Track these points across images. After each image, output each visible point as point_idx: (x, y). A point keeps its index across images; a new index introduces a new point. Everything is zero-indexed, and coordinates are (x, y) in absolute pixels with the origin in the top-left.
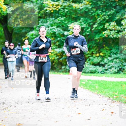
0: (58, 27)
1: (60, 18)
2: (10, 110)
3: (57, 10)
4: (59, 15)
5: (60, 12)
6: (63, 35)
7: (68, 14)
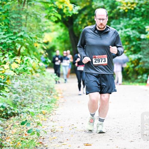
0: (133, 29)
1: (136, 18)
2: (77, 127)
3: (133, 9)
4: (135, 15)
5: (136, 11)
6: (140, 39)
7: (145, 13)
